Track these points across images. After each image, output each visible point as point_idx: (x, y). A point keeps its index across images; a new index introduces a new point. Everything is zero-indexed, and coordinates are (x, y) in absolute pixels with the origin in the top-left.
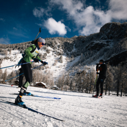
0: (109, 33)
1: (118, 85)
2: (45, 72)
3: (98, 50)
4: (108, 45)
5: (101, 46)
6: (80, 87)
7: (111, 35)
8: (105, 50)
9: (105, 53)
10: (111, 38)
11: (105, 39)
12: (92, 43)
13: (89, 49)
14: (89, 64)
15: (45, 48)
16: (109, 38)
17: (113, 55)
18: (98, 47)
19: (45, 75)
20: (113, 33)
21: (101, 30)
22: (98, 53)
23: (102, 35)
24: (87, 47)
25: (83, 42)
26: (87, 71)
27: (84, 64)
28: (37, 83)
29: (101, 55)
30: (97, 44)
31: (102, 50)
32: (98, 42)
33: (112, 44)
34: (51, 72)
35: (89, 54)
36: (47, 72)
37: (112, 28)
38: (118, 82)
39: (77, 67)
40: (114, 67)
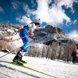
0: (49, 30)
1: (48, 54)
2: (12, 44)
3: (43, 37)
4: (47, 35)
5: (44, 35)
6: (29, 54)
8: (46, 37)
9: (46, 39)
10: (49, 32)
11: (47, 32)
12: (41, 32)
13: (38, 35)
14: (37, 42)
15: (14, 30)
17: (48, 40)
18: (43, 35)
19: (11, 45)
20: (50, 30)
21: (45, 27)
22: (42, 38)
23: (46, 29)
24: (38, 34)
25: (36, 31)
26: (36, 46)
27: (35, 43)
28: (3, 49)
29: (43, 39)
30: (43, 33)
31: (44, 37)
32: (43, 32)
33: (49, 35)
34: (15, 44)
35: (38, 38)
36: (13, 44)
37: (50, 27)
38: (48, 53)
39: (31, 44)
40: (48, 46)
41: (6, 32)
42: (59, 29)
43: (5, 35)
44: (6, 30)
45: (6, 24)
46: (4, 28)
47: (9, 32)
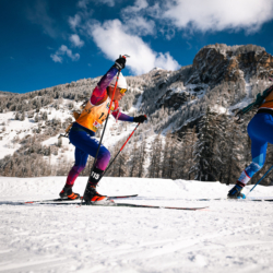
0: (204, 70)
7: (206, 73)
10: (207, 81)
12: (168, 92)
16: (202, 81)
20: (210, 71)
24: (159, 101)
37: (209, 58)
41: (44, 124)
42: (249, 54)
43: (42, 133)
44: (44, 117)
45: (46, 92)
46: (38, 111)
47: (53, 120)
